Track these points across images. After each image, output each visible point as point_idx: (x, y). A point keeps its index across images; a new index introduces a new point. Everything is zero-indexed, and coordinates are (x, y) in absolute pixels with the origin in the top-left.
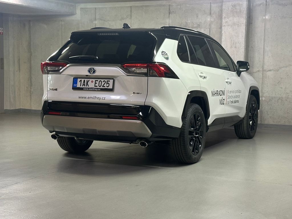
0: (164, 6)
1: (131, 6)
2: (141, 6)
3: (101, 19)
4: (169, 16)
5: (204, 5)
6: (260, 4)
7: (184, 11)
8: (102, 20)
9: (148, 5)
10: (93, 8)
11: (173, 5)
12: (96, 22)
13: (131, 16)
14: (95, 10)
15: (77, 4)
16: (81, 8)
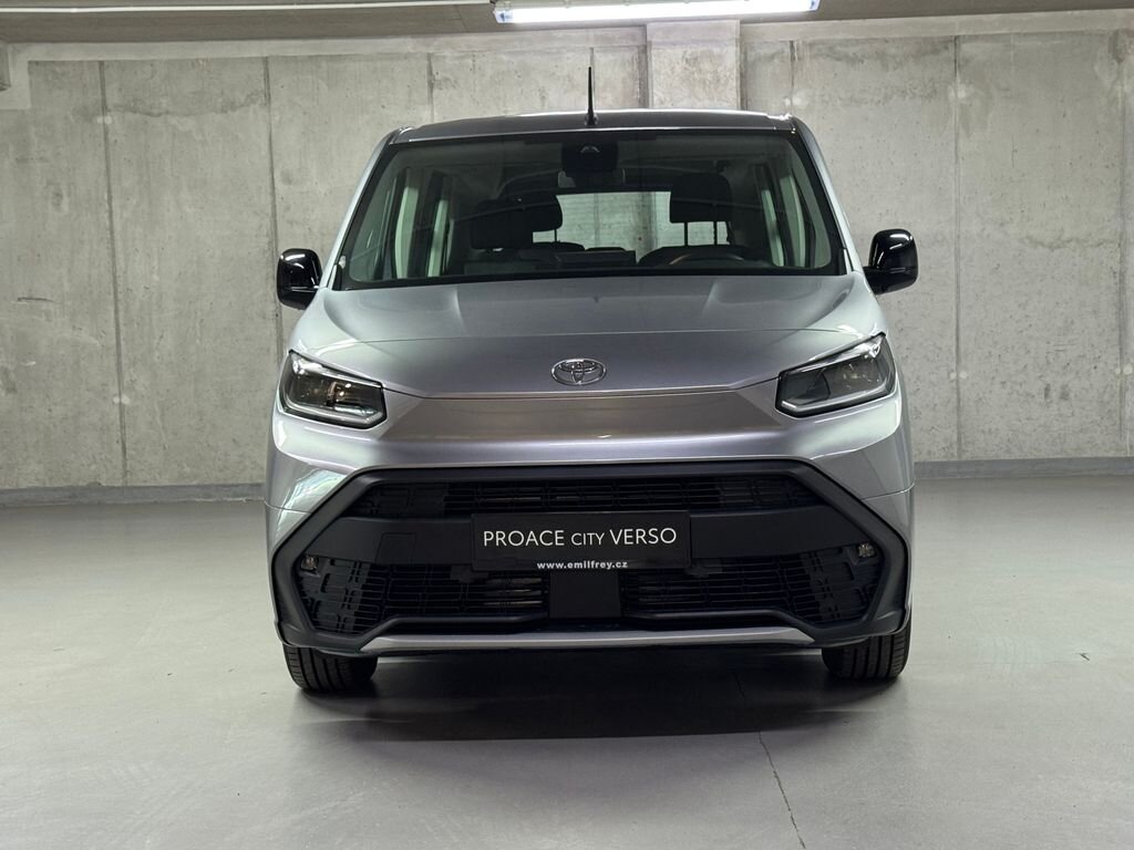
0: (406, 58)
1: (265, 55)
2: (310, 57)
3: (130, 107)
4: (431, 98)
5: (568, 58)
6: (772, 57)
7: (491, 77)
8: (135, 112)
9: (339, 56)
10: (89, 62)
11: (444, 57)
12: (108, 120)
13: (268, 96)
14: (101, 71)
15: (10, 48)
16: (30, 62)
